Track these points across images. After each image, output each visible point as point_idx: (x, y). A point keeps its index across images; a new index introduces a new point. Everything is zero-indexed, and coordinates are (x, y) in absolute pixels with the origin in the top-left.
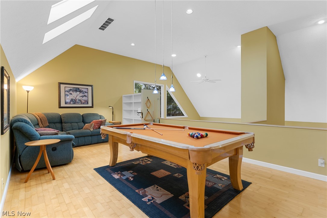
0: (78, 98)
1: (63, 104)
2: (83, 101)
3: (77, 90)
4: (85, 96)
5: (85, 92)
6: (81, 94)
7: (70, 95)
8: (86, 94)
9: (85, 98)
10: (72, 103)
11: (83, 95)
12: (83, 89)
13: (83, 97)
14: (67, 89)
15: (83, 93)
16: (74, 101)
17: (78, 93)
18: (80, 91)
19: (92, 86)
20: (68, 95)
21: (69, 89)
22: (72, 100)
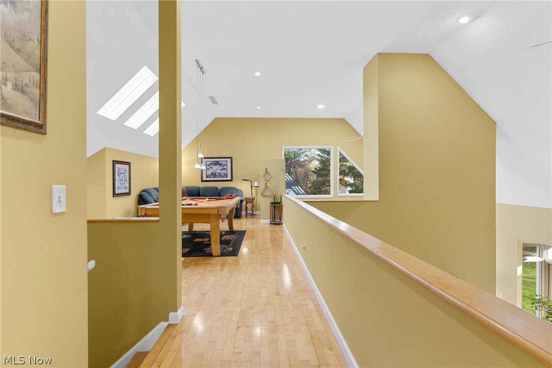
0: (218, 171)
1: (205, 178)
2: (223, 175)
3: (217, 163)
4: (224, 169)
5: (225, 165)
6: (221, 168)
7: (210, 169)
8: (225, 167)
9: (224, 171)
10: (212, 176)
11: (222, 168)
12: (222, 162)
13: (222, 170)
14: (208, 163)
15: (223, 166)
16: (214, 175)
17: (218, 166)
18: (220, 165)
19: (231, 158)
20: (208, 169)
21: (210, 162)
22: (212, 173)
